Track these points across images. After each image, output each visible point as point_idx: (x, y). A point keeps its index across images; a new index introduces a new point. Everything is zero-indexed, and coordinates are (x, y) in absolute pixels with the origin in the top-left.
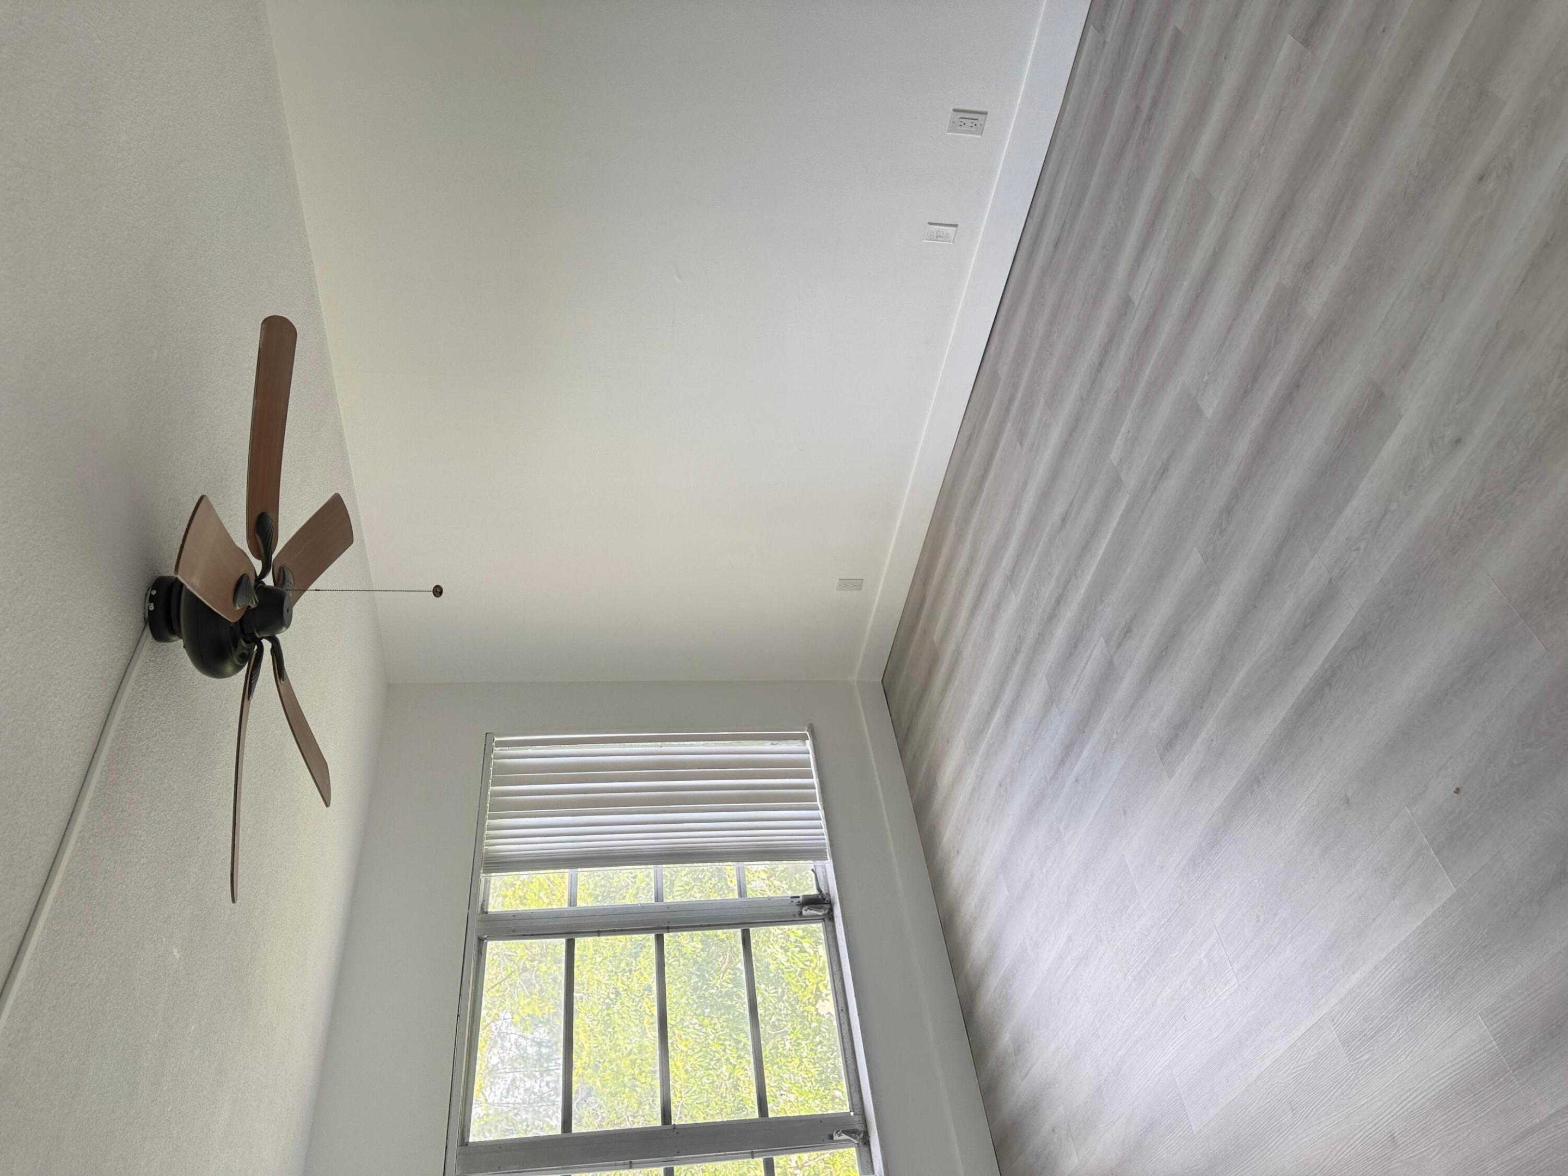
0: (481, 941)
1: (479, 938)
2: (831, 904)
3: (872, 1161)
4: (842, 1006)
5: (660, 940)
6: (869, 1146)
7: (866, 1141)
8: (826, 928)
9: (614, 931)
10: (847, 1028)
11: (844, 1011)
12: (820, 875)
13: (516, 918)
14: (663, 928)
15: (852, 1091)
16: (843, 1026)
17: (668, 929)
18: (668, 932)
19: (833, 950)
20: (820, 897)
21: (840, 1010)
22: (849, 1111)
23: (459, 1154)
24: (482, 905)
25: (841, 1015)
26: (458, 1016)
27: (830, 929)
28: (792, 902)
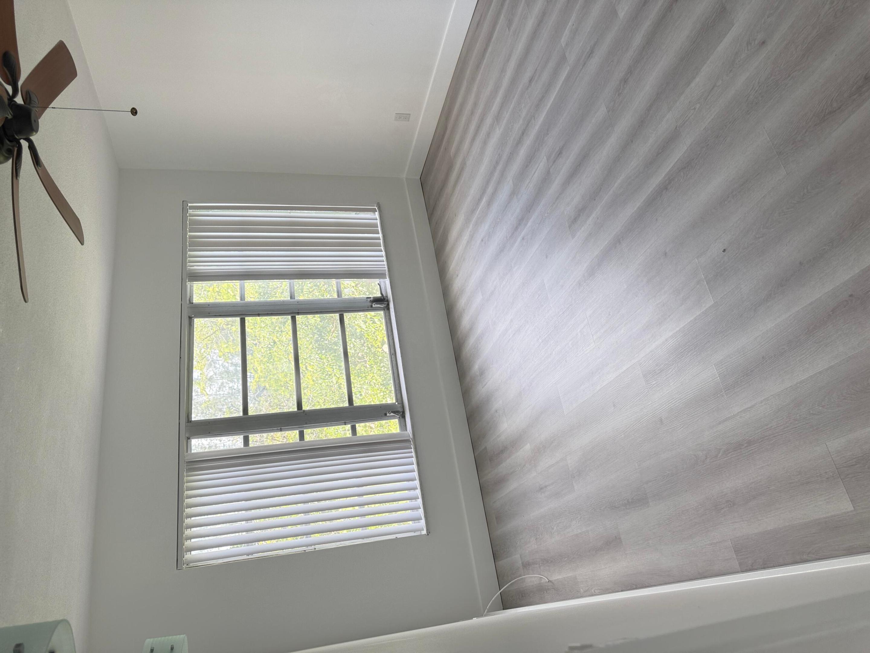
0: (190, 319)
1: (189, 317)
2: (388, 301)
3: (406, 425)
4: (393, 351)
5: (294, 319)
6: (405, 418)
7: (403, 416)
8: (385, 314)
9: (268, 314)
10: (395, 363)
11: (394, 355)
12: (382, 286)
13: (210, 306)
14: (296, 313)
15: (397, 393)
16: (393, 362)
17: (298, 313)
18: (298, 315)
19: (389, 325)
20: (382, 298)
21: (392, 354)
22: (395, 402)
23: (186, 426)
24: (190, 300)
25: (392, 356)
26: (180, 358)
27: (387, 314)
28: (367, 300)
